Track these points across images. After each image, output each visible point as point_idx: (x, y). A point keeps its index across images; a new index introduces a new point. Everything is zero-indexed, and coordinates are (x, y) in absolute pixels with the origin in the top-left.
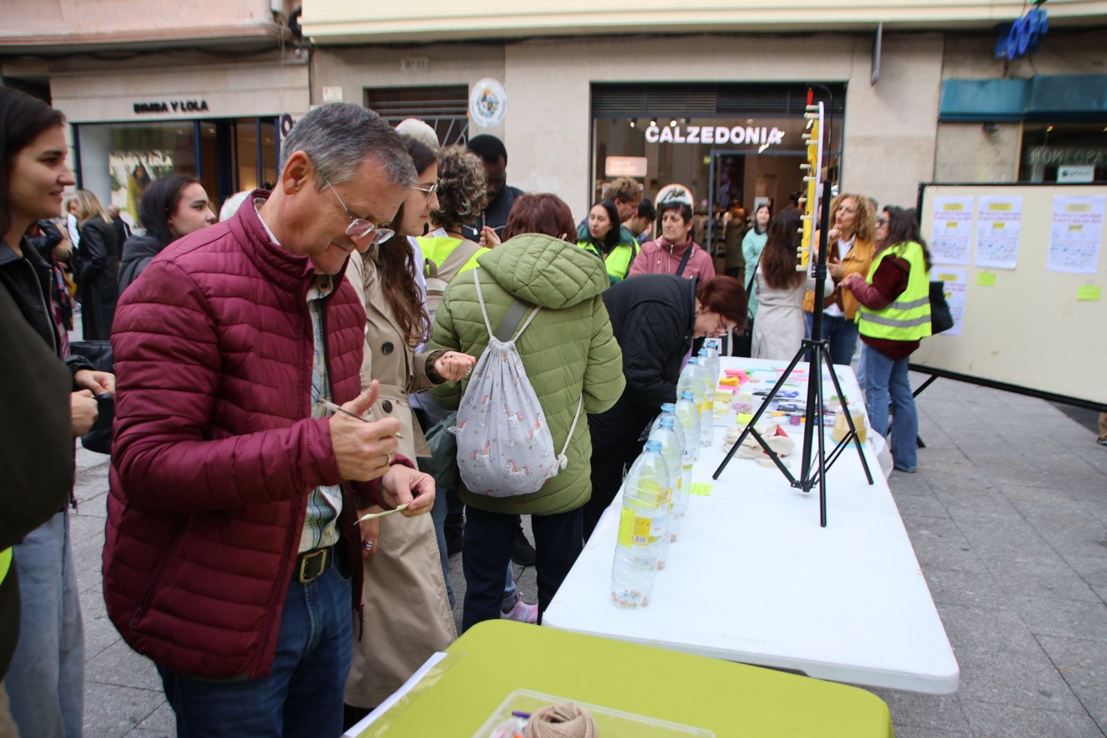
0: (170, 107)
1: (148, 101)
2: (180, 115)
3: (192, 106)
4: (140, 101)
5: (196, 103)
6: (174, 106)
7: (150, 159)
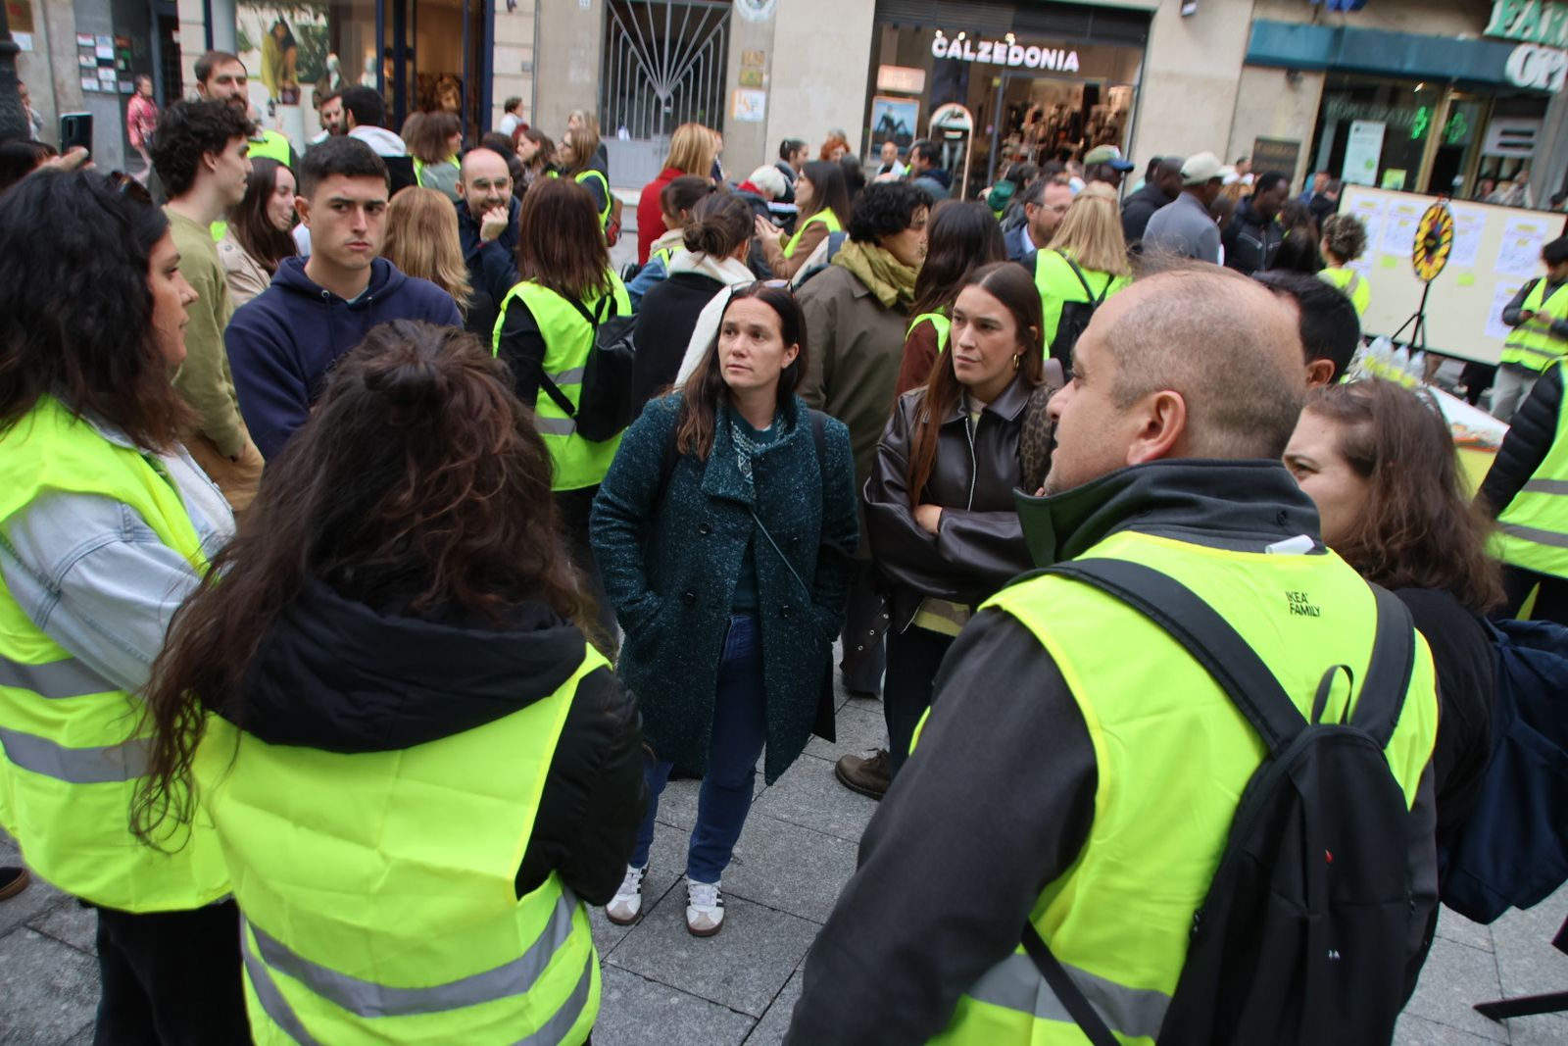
7: (296, 15)
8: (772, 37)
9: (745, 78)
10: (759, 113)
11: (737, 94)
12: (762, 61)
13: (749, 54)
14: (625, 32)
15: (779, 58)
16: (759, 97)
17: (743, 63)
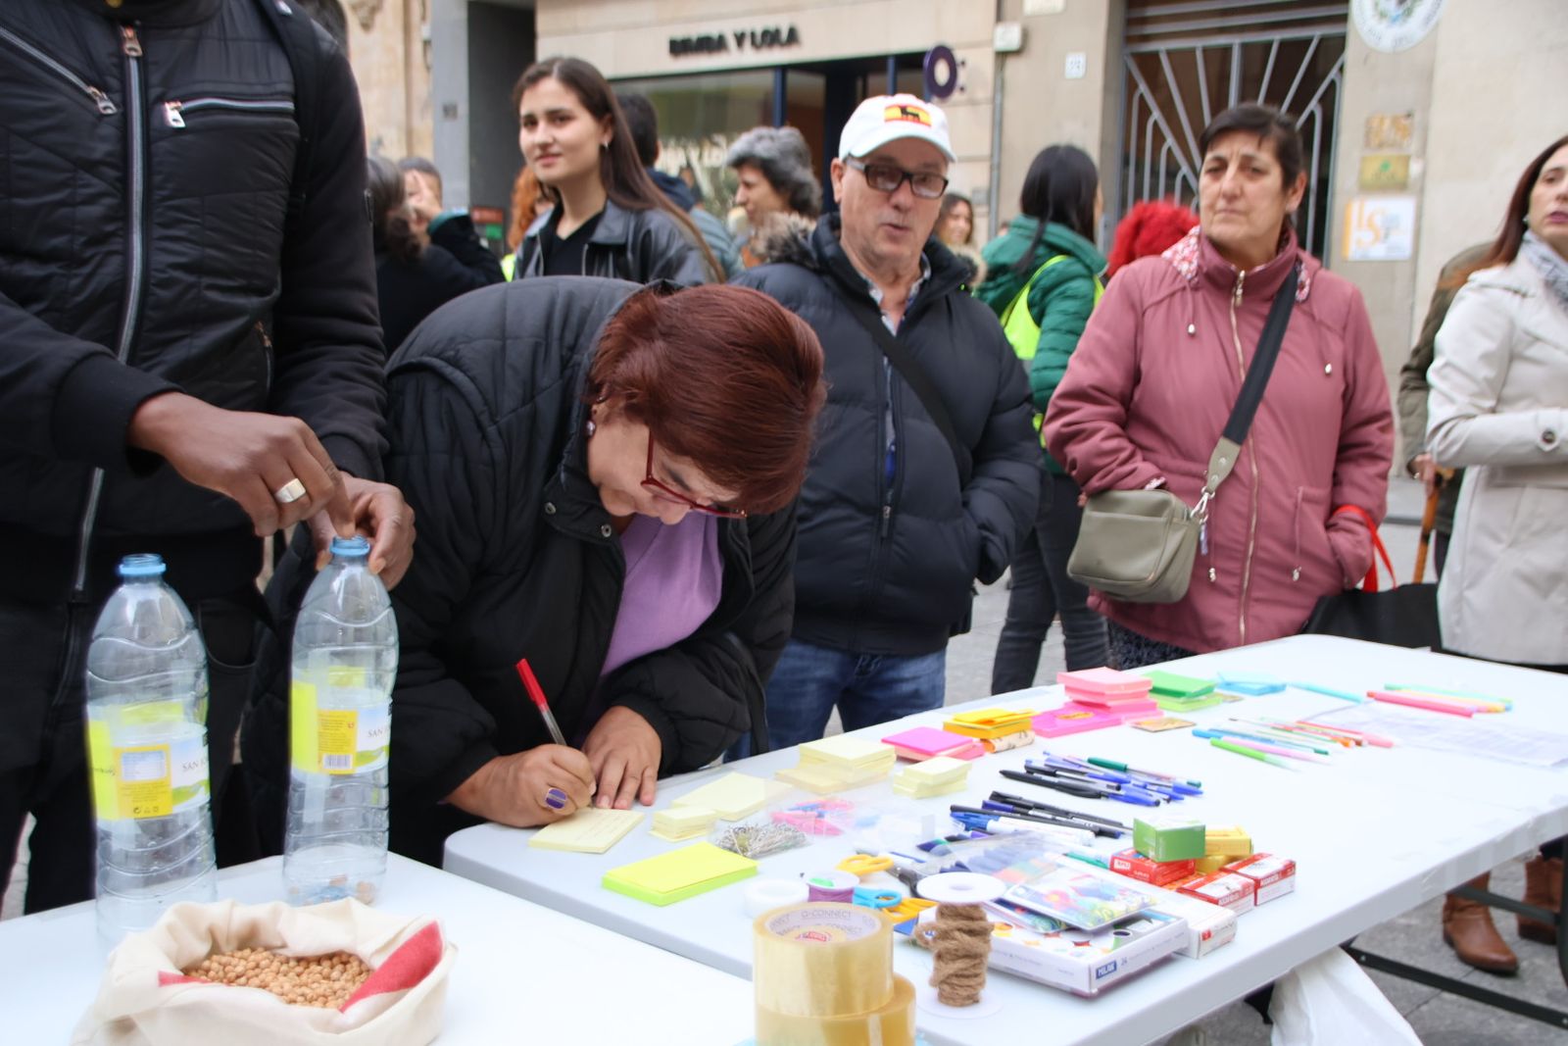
0: (732, 42)
1: (694, 31)
2: (750, 57)
3: (771, 38)
4: (681, 32)
5: (777, 32)
6: (740, 39)
7: (706, 154)
8: (1428, 76)
9: (1372, 169)
10: (1403, 240)
11: (1355, 207)
12: (1407, 132)
13: (1382, 120)
14: (1156, 115)
15: (1442, 119)
16: (1402, 208)
17: (1367, 143)
